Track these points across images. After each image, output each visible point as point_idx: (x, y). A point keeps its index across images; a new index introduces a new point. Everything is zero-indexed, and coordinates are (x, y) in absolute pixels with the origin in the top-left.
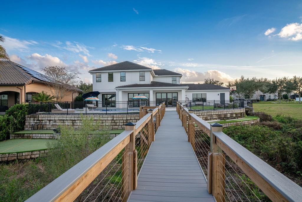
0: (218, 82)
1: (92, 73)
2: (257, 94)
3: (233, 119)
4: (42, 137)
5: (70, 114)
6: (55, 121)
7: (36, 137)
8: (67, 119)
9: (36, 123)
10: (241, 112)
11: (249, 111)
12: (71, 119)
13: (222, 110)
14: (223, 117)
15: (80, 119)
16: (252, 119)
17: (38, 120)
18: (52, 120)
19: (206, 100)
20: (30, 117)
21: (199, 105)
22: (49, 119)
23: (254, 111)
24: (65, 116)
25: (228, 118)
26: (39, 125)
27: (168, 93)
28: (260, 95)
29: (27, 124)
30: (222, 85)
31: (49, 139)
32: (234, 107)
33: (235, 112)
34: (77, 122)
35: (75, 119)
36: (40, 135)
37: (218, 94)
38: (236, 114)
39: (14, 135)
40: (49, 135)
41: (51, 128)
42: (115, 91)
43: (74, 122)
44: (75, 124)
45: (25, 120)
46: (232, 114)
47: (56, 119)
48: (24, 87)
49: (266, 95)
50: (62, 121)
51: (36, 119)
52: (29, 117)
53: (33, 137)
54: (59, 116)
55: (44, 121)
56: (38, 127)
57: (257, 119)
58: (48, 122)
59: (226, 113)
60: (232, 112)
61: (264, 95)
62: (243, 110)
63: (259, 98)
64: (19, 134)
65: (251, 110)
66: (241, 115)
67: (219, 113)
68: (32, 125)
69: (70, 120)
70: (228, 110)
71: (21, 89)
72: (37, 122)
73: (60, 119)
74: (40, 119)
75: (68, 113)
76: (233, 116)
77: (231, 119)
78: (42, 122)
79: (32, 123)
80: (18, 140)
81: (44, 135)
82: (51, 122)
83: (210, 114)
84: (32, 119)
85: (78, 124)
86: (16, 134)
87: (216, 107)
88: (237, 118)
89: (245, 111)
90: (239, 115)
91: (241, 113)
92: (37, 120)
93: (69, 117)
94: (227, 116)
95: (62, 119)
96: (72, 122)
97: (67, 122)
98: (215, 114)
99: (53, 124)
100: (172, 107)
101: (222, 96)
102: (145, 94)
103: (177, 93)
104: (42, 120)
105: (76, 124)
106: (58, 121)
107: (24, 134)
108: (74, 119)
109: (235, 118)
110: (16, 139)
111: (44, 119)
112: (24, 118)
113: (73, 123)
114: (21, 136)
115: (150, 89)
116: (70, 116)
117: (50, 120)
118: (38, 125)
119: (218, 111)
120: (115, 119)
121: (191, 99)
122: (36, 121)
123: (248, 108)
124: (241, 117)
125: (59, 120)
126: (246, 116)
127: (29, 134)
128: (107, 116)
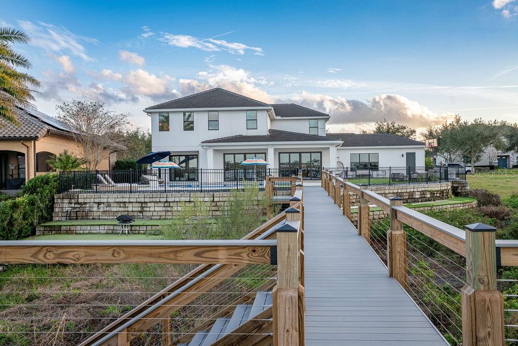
0: (404, 128)
1: (150, 113)
2: (490, 154)
3: (426, 201)
4: (93, 231)
5: (136, 192)
6: (109, 204)
7: (82, 232)
8: (131, 200)
9: (74, 208)
10: (442, 189)
11: (460, 188)
12: (138, 200)
13: (404, 185)
14: (407, 197)
15: (154, 200)
16: (461, 202)
17: (77, 203)
18: (103, 203)
19: (377, 166)
20: (63, 198)
21: (363, 176)
22: (97, 201)
23: (468, 188)
24: (128, 195)
25: (416, 200)
26: (79, 211)
27: (303, 153)
28: (498, 156)
29: (57, 210)
30: (414, 134)
31: (107, 233)
32: (428, 180)
33: (429, 189)
34: (149, 205)
35: (147, 200)
36: (89, 228)
37: (403, 155)
38: (432, 193)
39: (42, 229)
40: (106, 227)
41: (101, 217)
42: (200, 149)
43: (143, 205)
44: (145, 209)
45: (54, 203)
46: (423, 193)
47: (110, 200)
48: (33, 142)
49: (511, 156)
50: (122, 205)
51: (73, 201)
52: (61, 197)
53: (77, 232)
54: (115, 195)
55: (88, 205)
56: (77, 216)
57: (471, 202)
58: (96, 205)
59: (412, 190)
60: (423, 189)
61: (506, 154)
62: (446, 186)
63: (495, 162)
64: (52, 226)
65: (464, 185)
66: (443, 195)
67: (399, 191)
68: (67, 212)
69: (137, 202)
70: (416, 185)
71: (28, 147)
72: (76, 206)
73: (117, 200)
74: (80, 201)
75: (131, 191)
76: (425, 196)
77: (421, 201)
78: (84, 206)
79: (67, 209)
80: (50, 236)
81: (97, 228)
82: (102, 205)
83: (382, 192)
84: (66, 201)
85: (152, 209)
86: (47, 226)
87: (395, 179)
88: (434, 200)
89: (449, 187)
90: (438, 195)
91: (442, 192)
92: (75, 203)
93: (134, 197)
94: (414, 197)
95: (121, 200)
96: (140, 205)
97: (130, 205)
98: (391, 191)
99: (105, 209)
100: (311, 180)
101: (411, 157)
102: (257, 155)
103: (321, 153)
104: (85, 203)
105: (148, 209)
106: (115, 205)
107: (61, 226)
108: (143, 201)
109: (429, 201)
110: (46, 235)
111: (88, 201)
112: (52, 200)
113: (142, 207)
114: (54, 230)
115: (269, 145)
116: (136, 195)
117: (99, 204)
118: (77, 212)
119: (396, 187)
120: (216, 199)
121: (347, 164)
122: (73, 204)
123: (456, 181)
124: (443, 199)
125: (115, 202)
126: (453, 196)
127: (70, 226)
128: (202, 194)
